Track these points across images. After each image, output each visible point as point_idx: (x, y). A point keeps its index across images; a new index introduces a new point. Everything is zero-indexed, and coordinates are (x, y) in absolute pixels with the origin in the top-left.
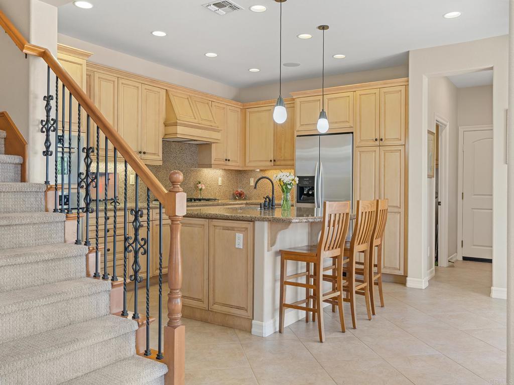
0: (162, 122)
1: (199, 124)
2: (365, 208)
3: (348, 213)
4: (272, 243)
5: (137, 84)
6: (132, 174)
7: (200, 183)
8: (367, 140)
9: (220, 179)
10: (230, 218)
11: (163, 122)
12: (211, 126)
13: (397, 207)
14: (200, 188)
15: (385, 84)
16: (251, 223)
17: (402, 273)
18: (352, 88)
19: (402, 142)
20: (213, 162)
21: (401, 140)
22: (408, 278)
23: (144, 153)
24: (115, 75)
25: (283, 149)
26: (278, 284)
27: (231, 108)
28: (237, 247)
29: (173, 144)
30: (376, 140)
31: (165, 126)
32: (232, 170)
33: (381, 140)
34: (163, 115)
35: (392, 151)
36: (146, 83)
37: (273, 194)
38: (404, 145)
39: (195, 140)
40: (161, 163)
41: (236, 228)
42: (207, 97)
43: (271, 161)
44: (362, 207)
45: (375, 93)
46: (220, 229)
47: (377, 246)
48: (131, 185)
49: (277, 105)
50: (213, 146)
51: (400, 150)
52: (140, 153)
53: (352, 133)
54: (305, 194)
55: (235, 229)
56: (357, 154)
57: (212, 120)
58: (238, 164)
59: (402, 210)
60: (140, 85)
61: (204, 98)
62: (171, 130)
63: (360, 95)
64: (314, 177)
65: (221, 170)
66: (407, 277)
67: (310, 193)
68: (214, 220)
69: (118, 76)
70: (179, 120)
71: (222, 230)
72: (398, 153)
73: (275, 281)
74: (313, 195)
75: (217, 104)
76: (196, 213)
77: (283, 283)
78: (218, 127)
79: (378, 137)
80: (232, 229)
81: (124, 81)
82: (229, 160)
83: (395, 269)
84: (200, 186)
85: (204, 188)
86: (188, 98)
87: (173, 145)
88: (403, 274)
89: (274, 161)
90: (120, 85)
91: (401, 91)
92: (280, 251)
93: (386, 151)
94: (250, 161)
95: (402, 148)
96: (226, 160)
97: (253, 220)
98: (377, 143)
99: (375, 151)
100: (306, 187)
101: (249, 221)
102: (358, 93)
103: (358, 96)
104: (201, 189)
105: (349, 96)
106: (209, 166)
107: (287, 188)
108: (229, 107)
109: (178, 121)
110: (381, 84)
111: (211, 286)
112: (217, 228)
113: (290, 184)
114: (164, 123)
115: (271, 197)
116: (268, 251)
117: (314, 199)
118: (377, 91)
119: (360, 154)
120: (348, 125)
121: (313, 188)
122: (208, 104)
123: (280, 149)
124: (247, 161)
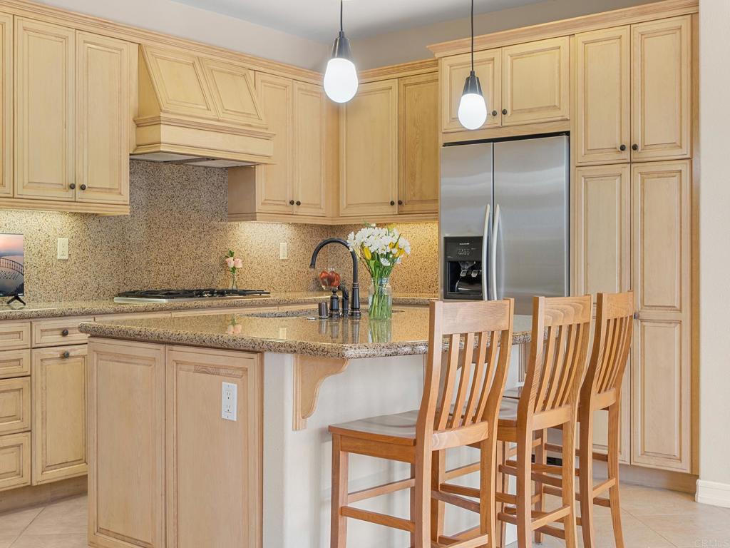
0: (128, 117)
1: (218, 121)
2: (555, 317)
3: (507, 331)
4: (306, 409)
5: (63, 32)
6: (62, 236)
7: (232, 254)
8: (601, 150)
9: (283, 245)
10: (209, 344)
11: (132, 117)
12: (250, 126)
13: (672, 308)
14: (231, 265)
15: (642, 14)
16: (255, 356)
17: (685, 467)
18: (566, 27)
19: (686, 152)
20: (259, 207)
21: (681, 147)
22: (700, 482)
23: (83, 188)
24: (7, 10)
25: (417, 176)
26: (327, 513)
27: (303, 86)
28: (224, 416)
29: (166, 167)
30: (623, 148)
31: (138, 126)
32: (312, 226)
33: (635, 147)
34: (131, 102)
35: (660, 175)
36: (85, 28)
37: (355, 279)
38: (690, 159)
39: (208, 159)
40: (126, 211)
41: (226, 367)
42: (241, 60)
43: (392, 203)
44: (547, 313)
45: (620, 38)
46: (189, 370)
47: (607, 409)
48: (59, 260)
49: (333, 56)
50: (260, 171)
51: (680, 171)
52: (72, 187)
53: (568, 133)
54: (463, 279)
55: (222, 371)
56: (579, 184)
57: (255, 113)
58: (321, 212)
59: (686, 316)
60: (70, 34)
61: (237, 63)
62: (148, 134)
63: (585, 43)
64: (481, 239)
65: (285, 226)
66: (697, 477)
67: (474, 275)
68: (175, 348)
69: (13, 11)
70: (167, 112)
71: (191, 373)
72: (676, 180)
73: (319, 505)
74: (478, 280)
75: (267, 77)
76: (137, 328)
77: (340, 512)
78: (267, 129)
79: (626, 142)
80: (214, 371)
81: (27, 24)
82: (299, 203)
83: (669, 457)
84: (231, 262)
85: (240, 266)
86: (193, 64)
87: (166, 169)
88: (688, 471)
89: (400, 203)
90: (19, 31)
91: (680, 28)
92: (331, 429)
93: (647, 174)
94: (348, 206)
95: (684, 166)
96: (292, 203)
97: (257, 348)
98: (625, 155)
99: (621, 175)
100: (464, 262)
101: (249, 351)
102: (580, 38)
103: (581, 46)
104: (234, 269)
105: (559, 48)
106: (251, 216)
107: (379, 265)
108: (297, 85)
109: (162, 115)
110: (634, 15)
111: (171, 511)
112: (183, 366)
113: (387, 256)
114: (134, 121)
115: (348, 288)
116: (296, 428)
117: (481, 292)
118: (624, 32)
119: (586, 183)
120: (557, 115)
121: (478, 266)
122: (244, 76)
123: (413, 175)
124: (343, 203)
